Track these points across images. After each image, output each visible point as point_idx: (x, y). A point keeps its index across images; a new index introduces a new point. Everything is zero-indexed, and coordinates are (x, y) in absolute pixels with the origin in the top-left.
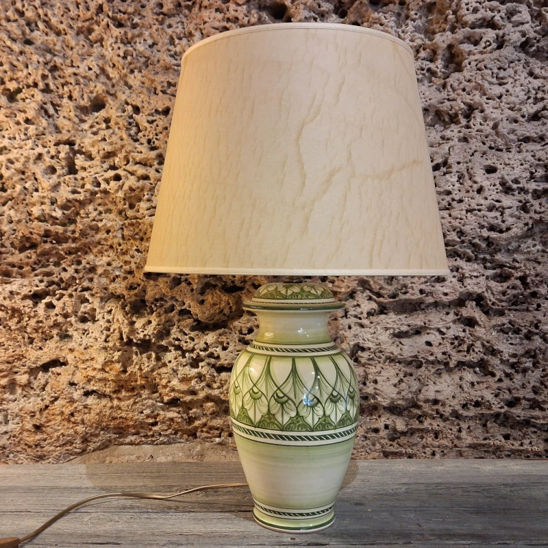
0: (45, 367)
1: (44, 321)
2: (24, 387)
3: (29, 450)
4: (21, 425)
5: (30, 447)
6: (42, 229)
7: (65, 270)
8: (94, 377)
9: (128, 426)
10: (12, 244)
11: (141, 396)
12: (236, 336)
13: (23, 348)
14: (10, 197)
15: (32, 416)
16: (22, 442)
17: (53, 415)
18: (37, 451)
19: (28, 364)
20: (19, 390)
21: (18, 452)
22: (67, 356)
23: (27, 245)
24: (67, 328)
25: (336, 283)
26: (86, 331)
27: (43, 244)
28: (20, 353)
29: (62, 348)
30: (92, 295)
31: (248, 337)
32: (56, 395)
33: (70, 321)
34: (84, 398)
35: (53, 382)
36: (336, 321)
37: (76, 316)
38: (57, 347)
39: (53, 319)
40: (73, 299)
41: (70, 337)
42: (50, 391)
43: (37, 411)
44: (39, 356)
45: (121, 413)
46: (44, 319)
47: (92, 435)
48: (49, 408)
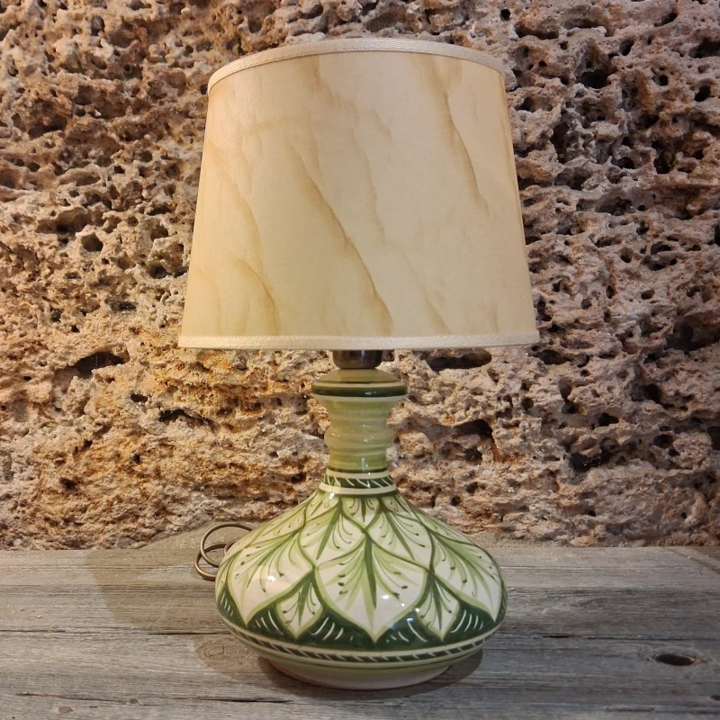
0: (84, 367)
1: (81, 274)
2: (41, 406)
3: (52, 530)
4: (36, 481)
5: (54, 524)
6: (75, 84)
7: (119, 170)
8: (179, 382)
9: (247, 483)
10: (16, 118)
11: (272, 422)
13: (41, 329)
14: (12, 22)
15: (59, 463)
16: (38, 515)
17: (100, 460)
18: (69, 532)
19: (51, 359)
20: (33, 414)
21: (31, 534)
22: (127, 343)
23: (46, 121)
24: (124, 288)
25: (698, 170)
26: (162, 291)
27: (75, 117)
28: (36, 338)
29: (118, 327)
30: (174, 221)
32: (106, 420)
33: (131, 275)
34: (161, 425)
35: (100, 395)
36: (696, 253)
37: (143, 264)
38: (107, 325)
39: (98, 269)
40: (137, 229)
41: (131, 307)
42: (94, 413)
43: (69, 452)
44: (71, 345)
45: (232, 456)
46: (81, 269)
47: (175, 500)
48: (92, 446)
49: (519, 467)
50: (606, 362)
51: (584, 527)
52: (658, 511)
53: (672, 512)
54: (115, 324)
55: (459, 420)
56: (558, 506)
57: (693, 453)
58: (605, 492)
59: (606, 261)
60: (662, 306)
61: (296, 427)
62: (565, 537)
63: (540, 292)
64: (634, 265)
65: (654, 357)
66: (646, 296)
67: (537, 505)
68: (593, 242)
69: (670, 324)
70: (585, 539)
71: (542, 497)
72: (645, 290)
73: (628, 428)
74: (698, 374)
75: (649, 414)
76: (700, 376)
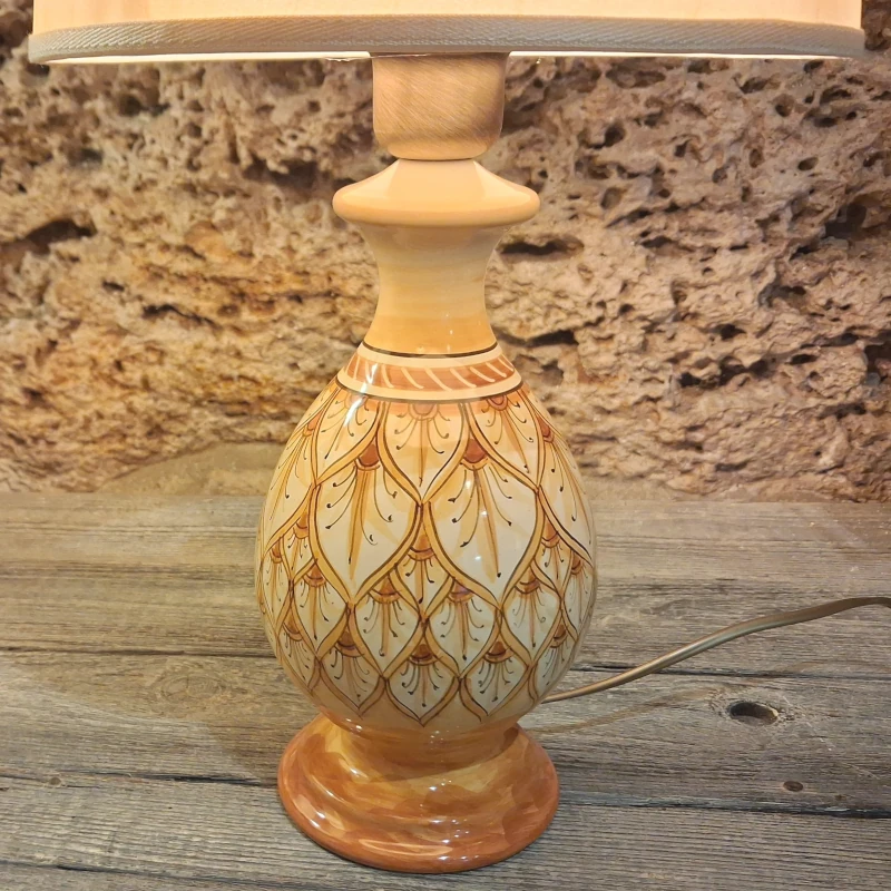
0: (39, 241)
1: (24, 110)
3: (18, 449)
5: (21, 442)
8: (165, 269)
12: (568, 152)
15: (20, 368)
17: (71, 364)
18: (39, 452)
22: (92, 211)
24: (85, 129)
26: (135, 136)
29: (77, 187)
31: (608, 155)
32: (72, 315)
33: (92, 111)
34: (142, 324)
35: (62, 280)
37: (108, 94)
38: (63, 185)
39: (46, 103)
41: (95, 157)
42: (55, 304)
43: (28, 353)
44: (18, 210)
45: (239, 367)
46: (23, 104)
47: (171, 416)
48: (59, 347)
49: (611, 391)
50: (738, 256)
51: (687, 466)
52: (785, 450)
53: (803, 450)
54: (74, 183)
55: (535, 330)
56: (657, 439)
57: (841, 380)
58: (720, 424)
59: (753, 113)
60: (825, 181)
61: (322, 333)
62: (662, 476)
63: (657, 156)
64: (794, 120)
65: (805, 250)
66: (804, 165)
67: (629, 438)
68: (737, 85)
69: (834, 206)
70: (687, 480)
71: (637, 428)
72: (804, 158)
73: (758, 347)
74: (862, 276)
75: (791, 327)
76: (864, 280)
